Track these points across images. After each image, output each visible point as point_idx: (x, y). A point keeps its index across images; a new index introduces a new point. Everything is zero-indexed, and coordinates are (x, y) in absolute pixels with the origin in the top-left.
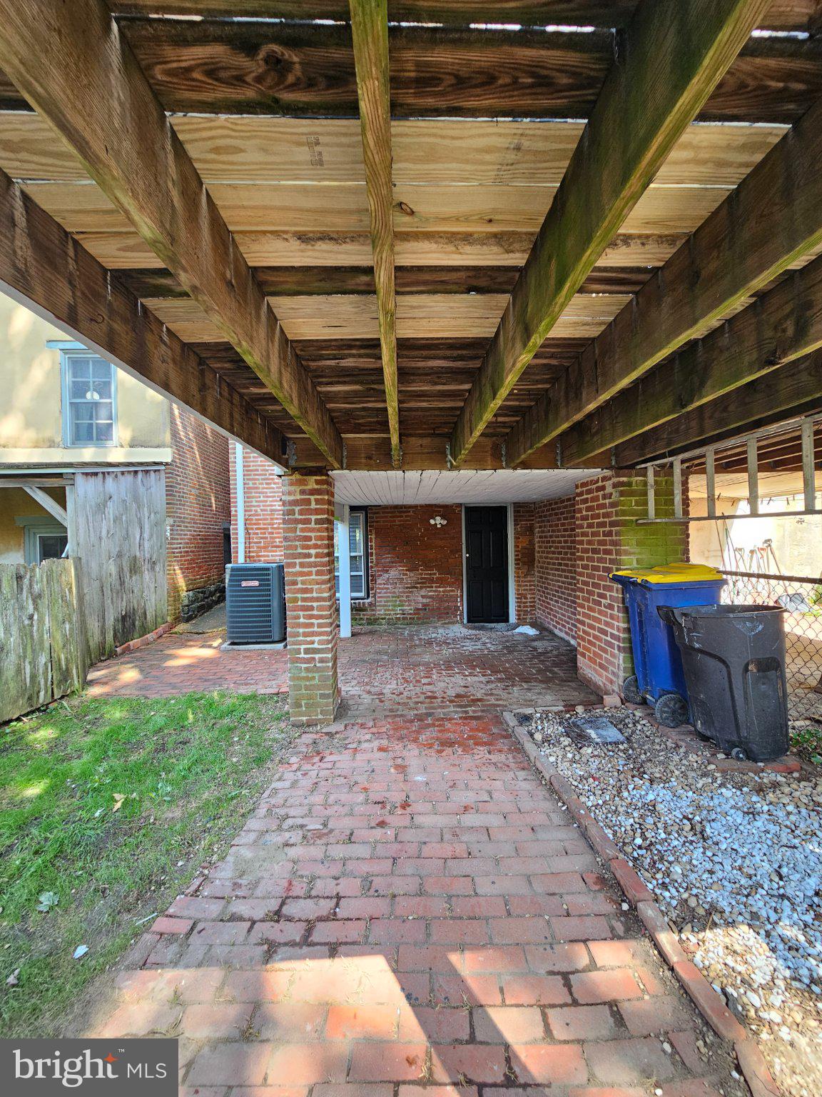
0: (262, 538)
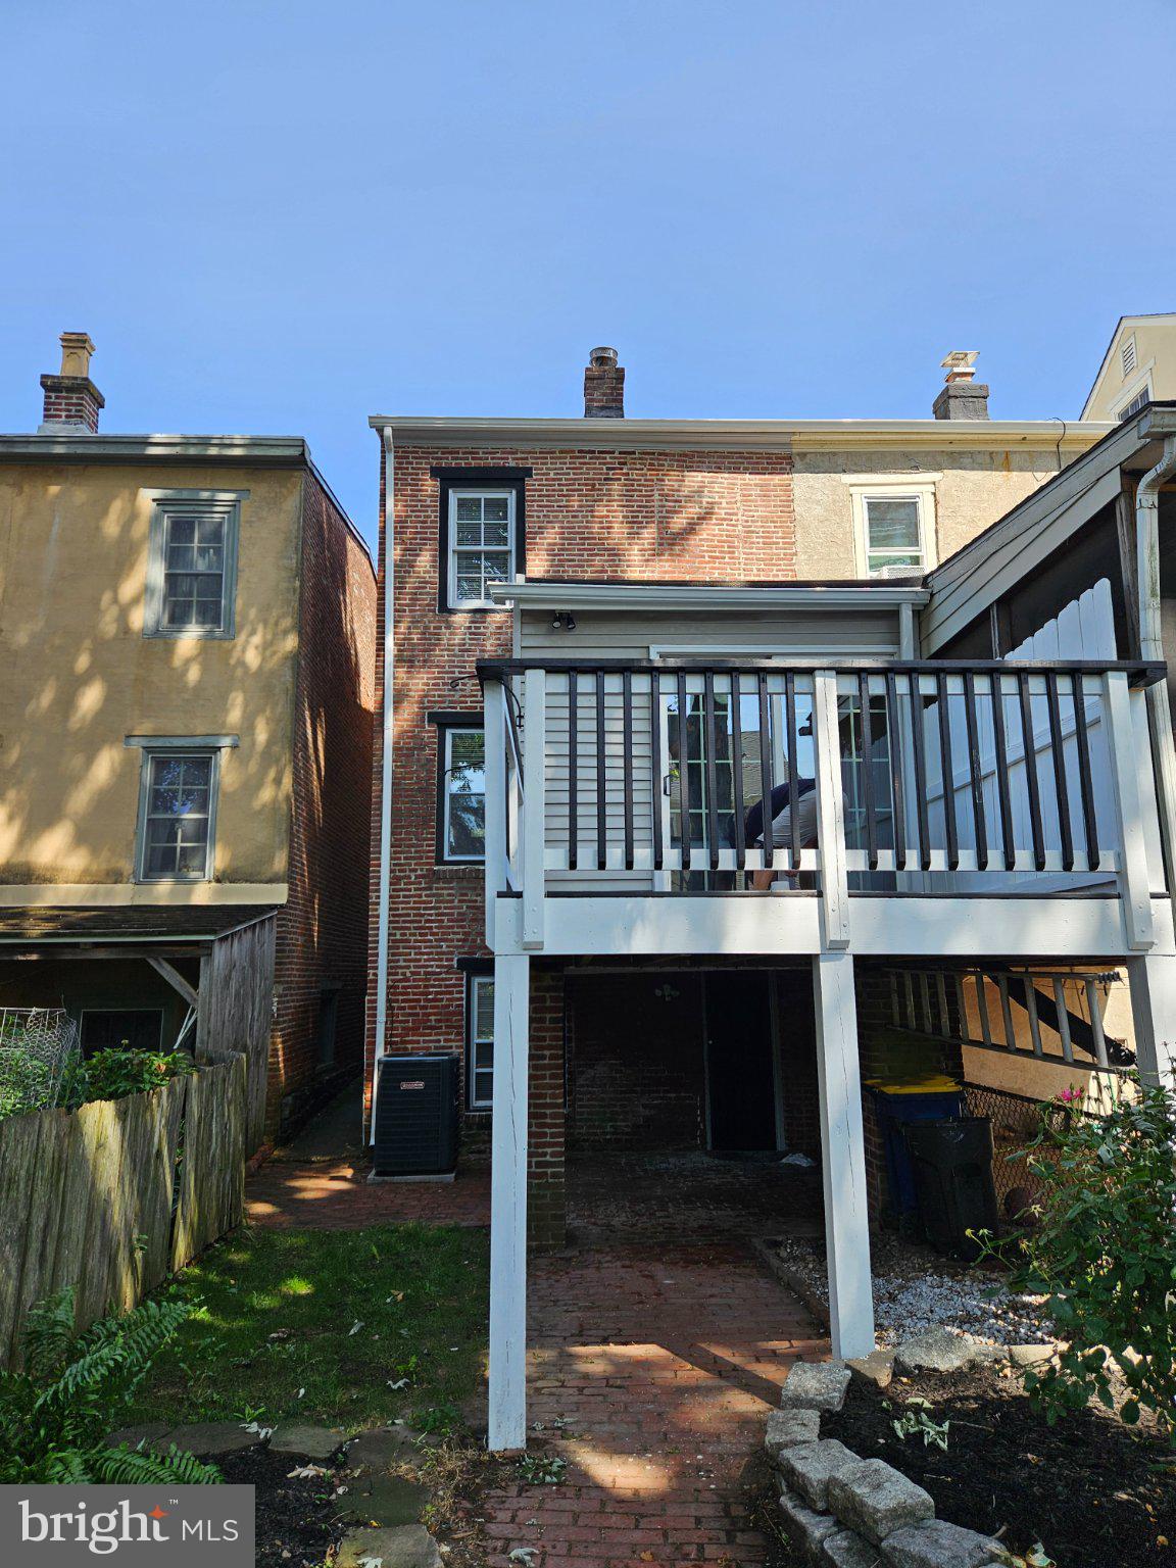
0: (410, 1015)
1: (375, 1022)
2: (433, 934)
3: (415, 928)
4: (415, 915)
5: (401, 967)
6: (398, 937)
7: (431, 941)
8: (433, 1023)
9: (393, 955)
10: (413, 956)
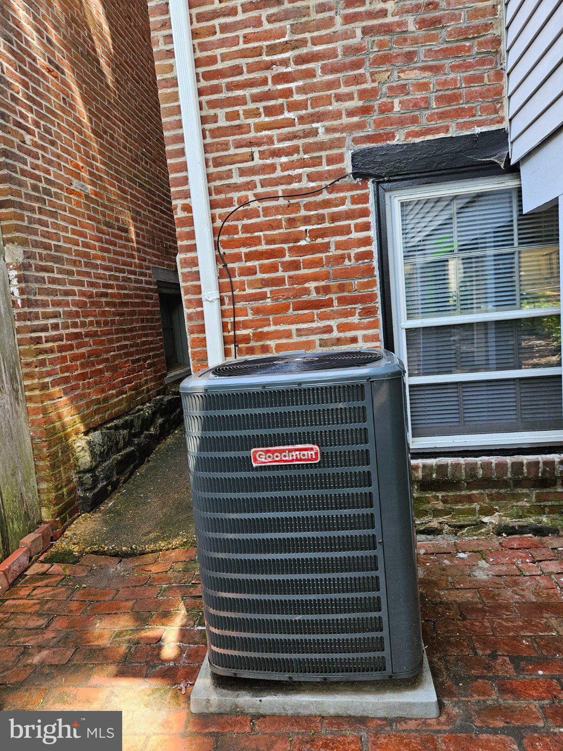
0: (266, 283)
1: (200, 303)
2: (293, 107)
3: (256, 99)
4: (251, 69)
5: (237, 188)
6: (222, 123)
7: (291, 123)
8: (314, 296)
9: (217, 163)
10: (257, 161)
